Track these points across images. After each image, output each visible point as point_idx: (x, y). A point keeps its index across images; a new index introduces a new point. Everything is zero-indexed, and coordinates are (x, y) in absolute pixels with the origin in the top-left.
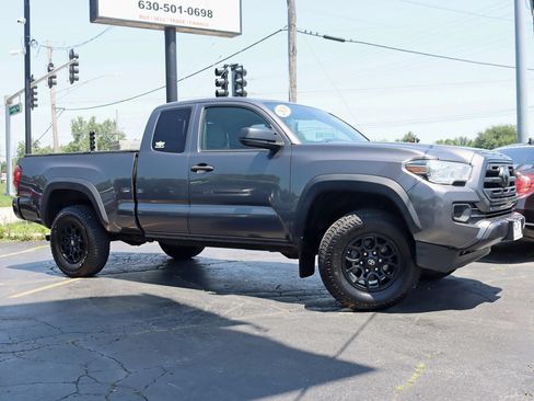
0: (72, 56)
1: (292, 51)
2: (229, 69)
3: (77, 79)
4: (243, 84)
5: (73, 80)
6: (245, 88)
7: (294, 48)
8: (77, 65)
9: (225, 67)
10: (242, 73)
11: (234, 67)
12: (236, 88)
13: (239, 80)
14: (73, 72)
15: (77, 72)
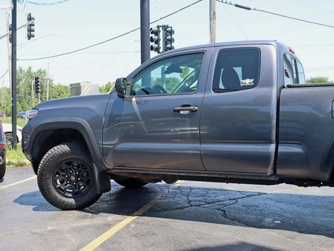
0: (30, 18)
1: (212, 16)
2: (161, 29)
3: (33, 36)
4: (171, 41)
5: (30, 37)
6: (173, 44)
7: (214, 13)
8: (33, 25)
9: (158, 27)
10: (171, 32)
11: (165, 27)
12: (166, 44)
13: (169, 37)
14: (30, 30)
15: (33, 31)
